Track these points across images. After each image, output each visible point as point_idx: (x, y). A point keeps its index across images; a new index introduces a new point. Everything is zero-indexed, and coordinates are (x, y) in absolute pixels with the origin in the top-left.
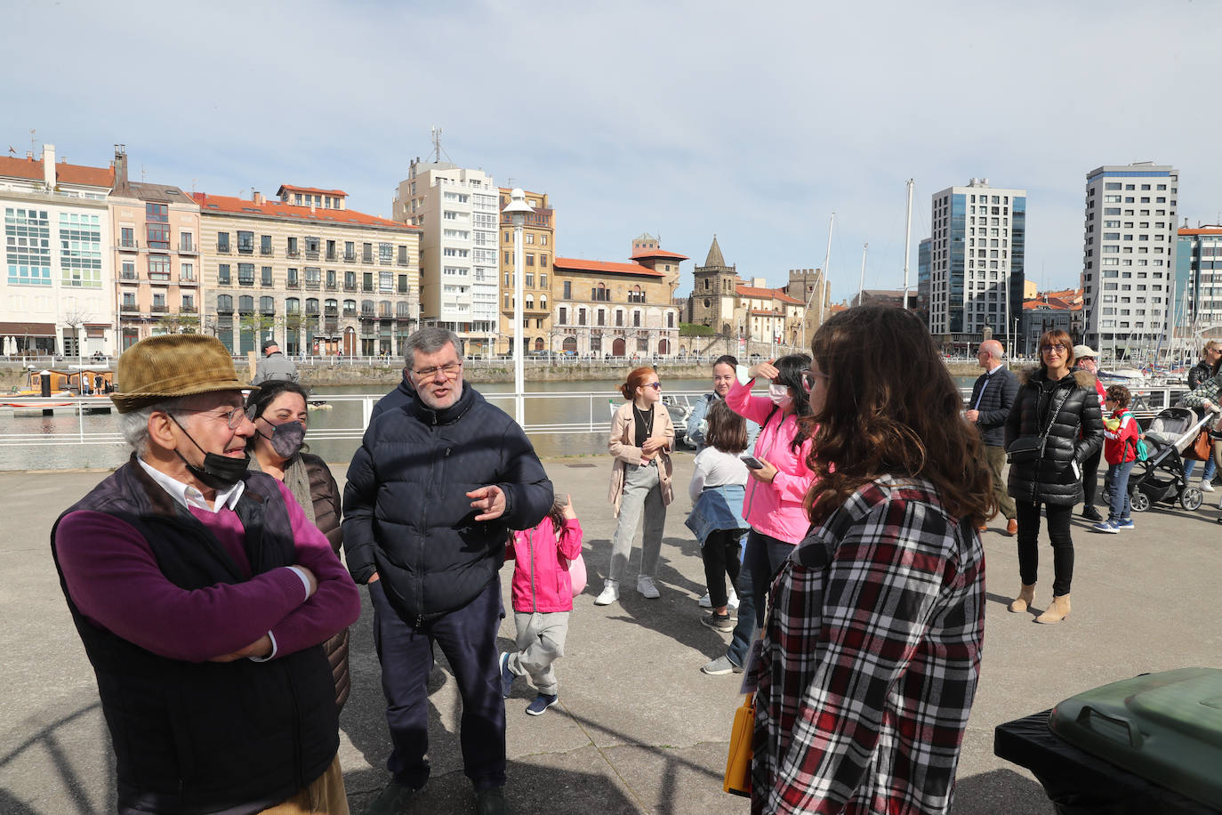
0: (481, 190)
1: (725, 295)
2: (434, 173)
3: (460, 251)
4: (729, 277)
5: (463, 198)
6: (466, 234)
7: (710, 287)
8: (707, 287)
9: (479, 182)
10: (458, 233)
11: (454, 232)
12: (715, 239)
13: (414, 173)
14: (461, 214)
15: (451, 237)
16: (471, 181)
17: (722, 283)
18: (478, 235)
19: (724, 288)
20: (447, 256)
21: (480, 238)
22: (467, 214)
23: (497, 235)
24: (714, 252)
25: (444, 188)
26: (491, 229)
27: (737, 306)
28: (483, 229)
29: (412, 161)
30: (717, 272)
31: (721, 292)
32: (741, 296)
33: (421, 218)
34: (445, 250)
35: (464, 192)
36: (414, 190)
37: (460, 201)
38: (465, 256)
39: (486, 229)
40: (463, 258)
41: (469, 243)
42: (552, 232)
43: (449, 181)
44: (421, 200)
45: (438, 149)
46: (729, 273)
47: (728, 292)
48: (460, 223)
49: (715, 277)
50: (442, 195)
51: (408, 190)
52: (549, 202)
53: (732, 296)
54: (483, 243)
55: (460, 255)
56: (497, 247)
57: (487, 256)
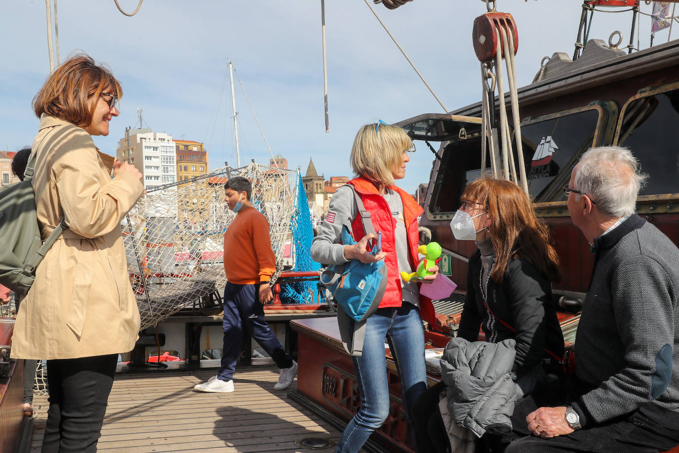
0: (165, 143)
1: (318, 193)
2: (139, 136)
3: (155, 177)
4: (320, 182)
5: (155, 148)
6: (157, 167)
7: (308, 188)
8: (307, 189)
9: (164, 139)
10: (153, 168)
11: (151, 167)
12: (311, 160)
13: (128, 135)
14: (154, 157)
15: (150, 170)
16: (159, 139)
17: (315, 186)
18: (164, 168)
19: (317, 188)
20: (147, 180)
21: (166, 169)
22: (158, 157)
23: (175, 167)
24: (311, 168)
25: (145, 144)
26: (172, 165)
27: (326, 199)
28: (167, 164)
29: (126, 128)
30: (312, 179)
31: (315, 191)
32: (327, 193)
33: (133, 159)
34: (146, 177)
35: (155, 145)
36: (128, 144)
37: (154, 150)
38: (158, 179)
39: (169, 164)
40: (156, 180)
41: (159, 173)
42: (206, 164)
43: (148, 140)
44: (133, 149)
45: (141, 120)
46: (319, 179)
47: (319, 191)
48: (154, 162)
49: (311, 182)
50: (144, 147)
51: (125, 144)
52: (204, 147)
53: (322, 193)
54: (167, 172)
55: (155, 179)
56: (175, 174)
57: (170, 179)
